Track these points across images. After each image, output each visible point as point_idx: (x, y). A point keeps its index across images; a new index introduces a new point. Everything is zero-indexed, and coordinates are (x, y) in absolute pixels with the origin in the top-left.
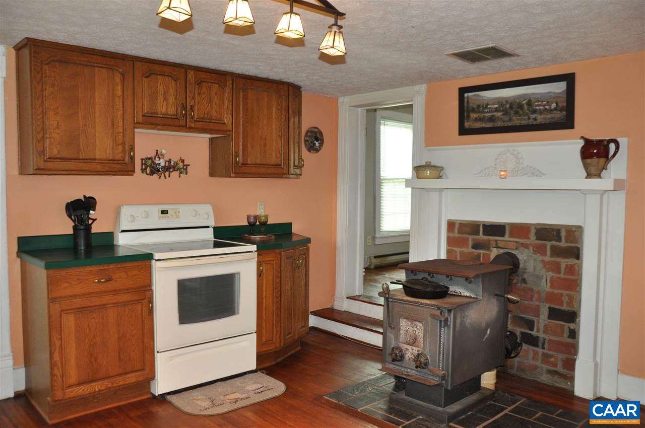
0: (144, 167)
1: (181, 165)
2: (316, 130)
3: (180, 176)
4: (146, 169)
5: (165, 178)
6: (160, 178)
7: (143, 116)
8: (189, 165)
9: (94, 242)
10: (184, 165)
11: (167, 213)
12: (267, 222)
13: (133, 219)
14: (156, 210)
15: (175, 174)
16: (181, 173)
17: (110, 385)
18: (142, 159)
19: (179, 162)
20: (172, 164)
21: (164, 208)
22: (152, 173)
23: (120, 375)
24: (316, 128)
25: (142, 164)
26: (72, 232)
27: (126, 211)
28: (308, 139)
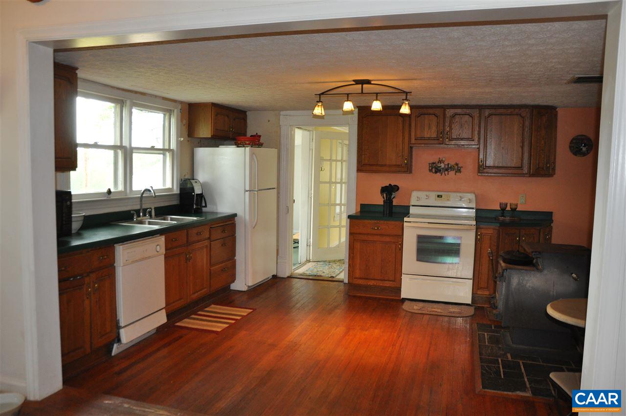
0: (430, 168)
1: (456, 167)
2: (583, 137)
3: (455, 174)
4: (432, 169)
5: (445, 175)
6: (441, 175)
7: (415, 139)
8: (462, 167)
9: (394, 210)
10: (458, 167)
11: (441, 197)
12: (516, 209)
13: (418, 199)
14: (433, 195)
15: (452, 173)
16: (456, 172)
17: (375, 284)
18: (429, 164)
19: (455, 166)
20: (450, 166)
21: (440, 194)
22: (436, 172)
23: (381, 280)
24: (584, 136)
25: (430, 167)
26: (383, 204)
27: (415, 194)
28: (572, 145)
